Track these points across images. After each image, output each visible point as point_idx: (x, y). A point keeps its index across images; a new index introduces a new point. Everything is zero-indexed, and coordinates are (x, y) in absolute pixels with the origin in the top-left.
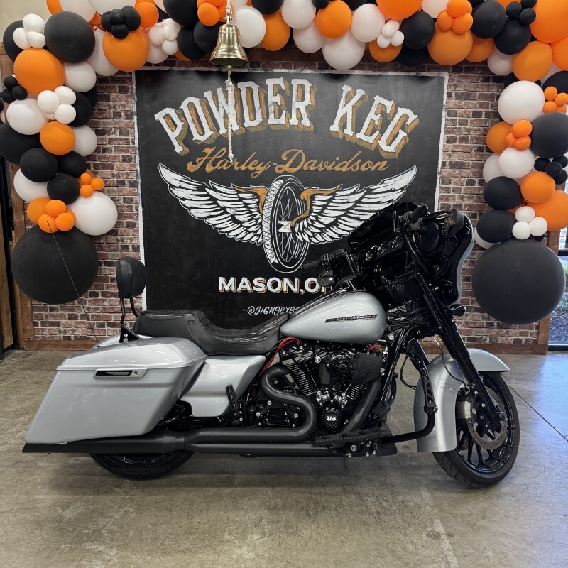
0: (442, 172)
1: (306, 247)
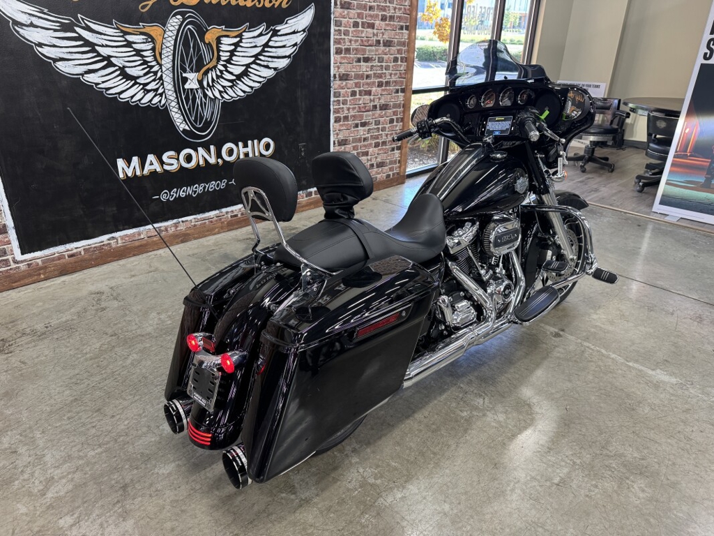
0: (336, 12)
1: (218, 105)
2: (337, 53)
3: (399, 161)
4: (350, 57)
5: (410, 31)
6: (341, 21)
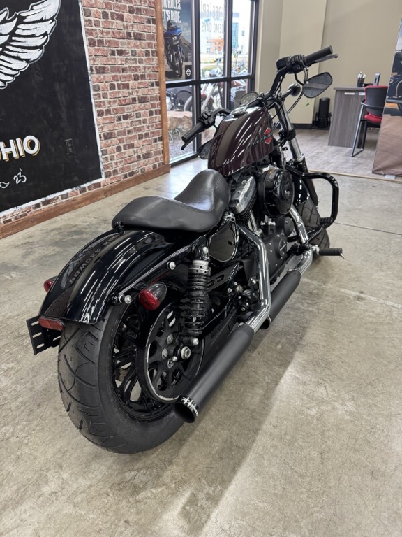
2: (90, 45)
3: (163, 152)
4: (104, 50)
5: (157, 26)
6: (90, 11)
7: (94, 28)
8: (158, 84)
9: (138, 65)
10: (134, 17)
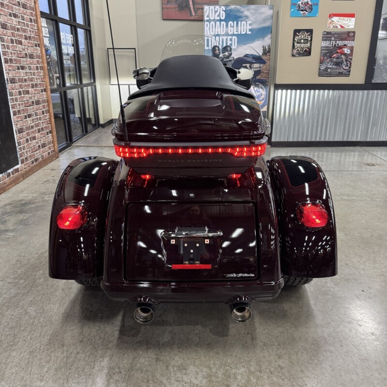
2: (5, 62)
3: (53, 142)
4: (13, 66)
5: (41, 48)
6: (3, 38)
7: (7, 50)
8: (45, 90)
9: (33, 77)
10: (29, 42)
